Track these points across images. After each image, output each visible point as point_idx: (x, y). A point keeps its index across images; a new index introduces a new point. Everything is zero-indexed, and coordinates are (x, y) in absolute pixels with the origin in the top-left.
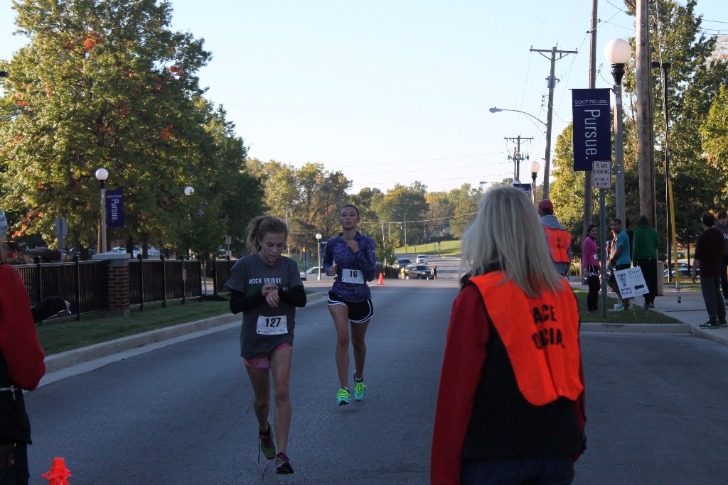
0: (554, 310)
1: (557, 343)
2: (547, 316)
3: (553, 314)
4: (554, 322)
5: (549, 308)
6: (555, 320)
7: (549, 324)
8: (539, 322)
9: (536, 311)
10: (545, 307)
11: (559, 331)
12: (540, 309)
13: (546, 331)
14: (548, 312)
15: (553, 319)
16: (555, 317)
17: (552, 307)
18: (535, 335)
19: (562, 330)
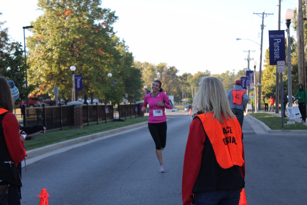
1: (233, 143)
2: (229, 131)
3: (231, 130)
6: (232, 133)
7: (229, 135)
8: (225, 134)
9: (224, 129)
10: (228, 127)
12: (226, 128)
13: (228, 137)
17: (230, 128)
18: (224, 139)
19: (234, 137)
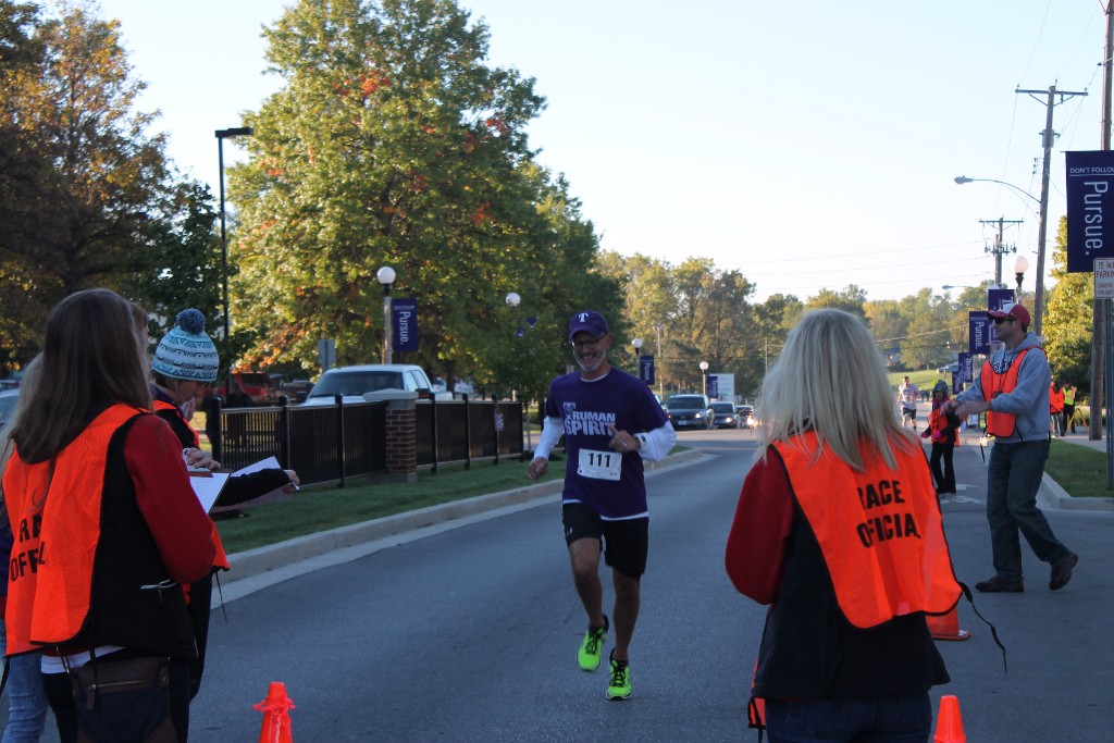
0: (899, 487)
1: (907, 535)
2: (889, 496)
3: (897, 492)
4: (900, 504)
5: (891, 484)
6: (902, 501)
7: (892, 509)
8: (874, 505)
10: (885, 484)
11: (909, 518)
12: (877, 487)
13: (887, 518)
14: (890, 491)
15: (899, 500)
16: (901, 496)
17: (895, 483)
18: (862, 526)
19: (913, 515)
